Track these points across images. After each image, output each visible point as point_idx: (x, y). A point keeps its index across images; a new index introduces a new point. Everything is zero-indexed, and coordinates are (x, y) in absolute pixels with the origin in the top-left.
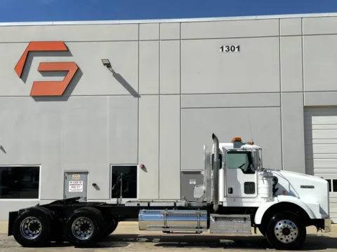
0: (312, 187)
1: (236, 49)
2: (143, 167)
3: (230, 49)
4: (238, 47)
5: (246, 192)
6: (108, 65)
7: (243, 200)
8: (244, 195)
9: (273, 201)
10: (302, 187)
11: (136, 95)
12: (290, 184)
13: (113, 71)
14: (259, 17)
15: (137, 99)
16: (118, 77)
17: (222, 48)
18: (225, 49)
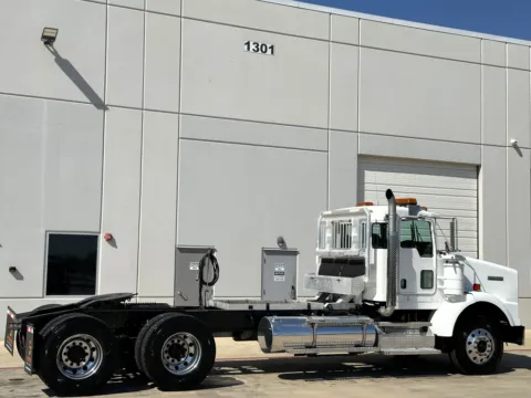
0: (501, 279)
1: (269, 51)
2: (110, 239)
3: (261, 48)
4: (272, 47)
5: (423, 287)
6: (49, 40)
7: (420, 299)
8: (420, 291)
9: (464, 300)
10: (491, 278)
11: (100, 105)
12: (475, 274)
13: (55, 53)
14: (302, 5)
15: (102, 111)
16: (65, 66)
17: (248, 44)
18: (252, 47)
